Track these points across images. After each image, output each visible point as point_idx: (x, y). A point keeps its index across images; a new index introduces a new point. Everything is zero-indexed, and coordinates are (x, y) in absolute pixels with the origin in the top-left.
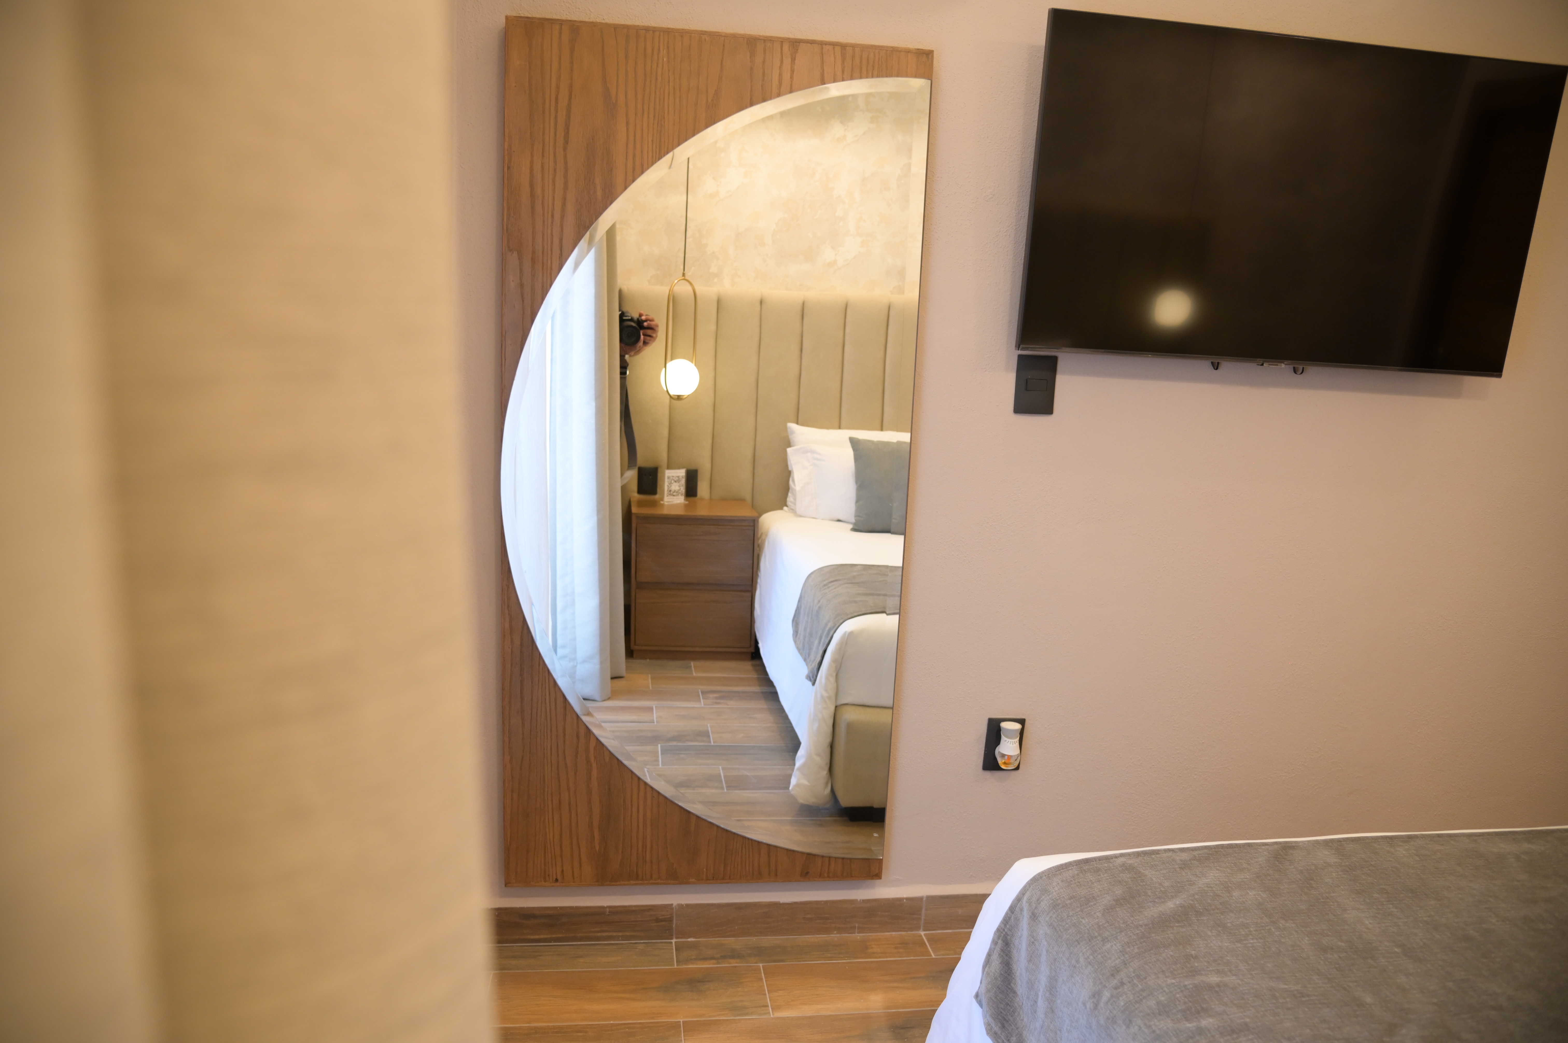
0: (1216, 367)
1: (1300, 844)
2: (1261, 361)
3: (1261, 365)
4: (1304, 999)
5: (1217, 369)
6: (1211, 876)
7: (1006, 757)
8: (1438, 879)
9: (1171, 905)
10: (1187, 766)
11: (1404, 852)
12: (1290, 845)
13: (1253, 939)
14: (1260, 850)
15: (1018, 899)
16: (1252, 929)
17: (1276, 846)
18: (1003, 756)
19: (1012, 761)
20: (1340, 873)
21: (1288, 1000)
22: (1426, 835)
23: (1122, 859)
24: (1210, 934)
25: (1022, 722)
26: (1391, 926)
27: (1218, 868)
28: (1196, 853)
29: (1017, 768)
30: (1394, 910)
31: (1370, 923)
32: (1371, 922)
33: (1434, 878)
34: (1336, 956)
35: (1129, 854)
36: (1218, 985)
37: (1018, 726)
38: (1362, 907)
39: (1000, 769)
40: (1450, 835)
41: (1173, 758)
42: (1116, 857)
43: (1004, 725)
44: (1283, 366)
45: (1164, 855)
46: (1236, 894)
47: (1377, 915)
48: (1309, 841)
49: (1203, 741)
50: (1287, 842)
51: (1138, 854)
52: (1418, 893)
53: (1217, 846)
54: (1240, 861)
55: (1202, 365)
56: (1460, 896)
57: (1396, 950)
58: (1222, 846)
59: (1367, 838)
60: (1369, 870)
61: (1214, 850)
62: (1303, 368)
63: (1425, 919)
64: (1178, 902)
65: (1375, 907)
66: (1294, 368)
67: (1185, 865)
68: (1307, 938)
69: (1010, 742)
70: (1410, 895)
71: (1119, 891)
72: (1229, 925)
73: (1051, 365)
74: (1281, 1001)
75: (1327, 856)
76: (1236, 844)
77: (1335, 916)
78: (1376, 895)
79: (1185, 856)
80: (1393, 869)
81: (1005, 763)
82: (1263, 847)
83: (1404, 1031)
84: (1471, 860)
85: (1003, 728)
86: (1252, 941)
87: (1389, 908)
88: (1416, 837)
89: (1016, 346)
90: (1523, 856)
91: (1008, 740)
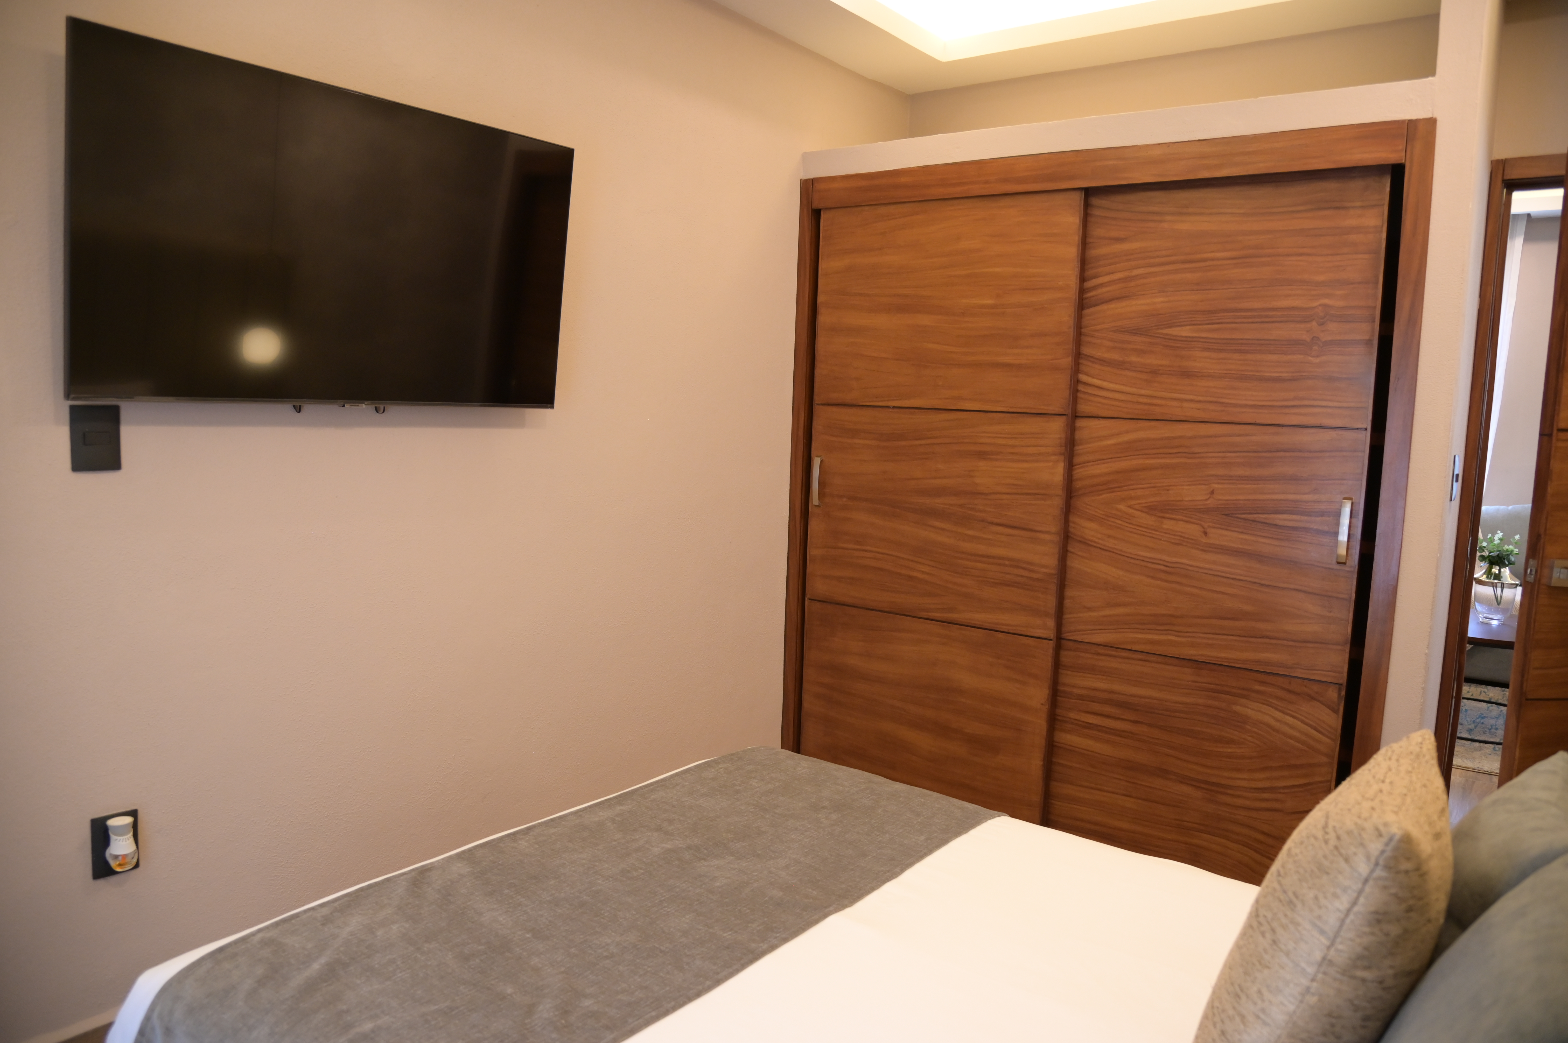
0: (298, 410)
1: (436, 864)
2: (342, 402)
3: (343, 406)
4: (454, 1013)
5: (299, 412)
6: (355, 922)
7: (120, 858)
8: (555, 859)
9: (316, 966)
10: (326, 813)
11: (525, 844)
12: (427, 867)
13: (401, 972)
14: (399, 882)
15: (148, 1018)
16: (399, 963)
17: (413, 873)
18: (116, 857)
19: (128, 860)
20: (474, 881)
21: (440, 1019)
22: (541, 822)
23: (260, 935)
24: (358, 982)
25: (134, 813)
26: (521, 916)
27: (360, 912)
28: (336, 904)
29: (137, 866)
30: (522, 900)
31: (504, 919)
32: (504, 917)
33: (552, 859)
34: (477, 961)
35: (267, 928)
36: (373, 1031)
37: (129, 820)
38: (495, 906)
39: (115, 873)
40: (560, 817)
41: (311, 808)
42: (253, 934)
43: (111, 823)
44: (364, 406)
45: (304, 916)
46: (380, 933)
47: (509, 909)
48: (443, 859)
49: (339, 785)
50: (423, 866)
51: (277, 924)
52: (541, 878)
53: (357, 891)
54: (381, 898)
55: (284, 409)
56: (573, 869)
57: (528, 935)
58: (362, 889)
59: (493, 840)
60: (498, 870)
61: (354, 895)
62: (384, 407)
63: (548, 899)
64: (323, 960)
65: (506, 903)
66: (376, 408)
67: (327, 920)
68: (450, 953)
69: (121, 840)
70: (534, 881)
71: (260, 971)
72: (377, 966)
73: (113, 416)
74: (433, 1023)
75: (461, 868)
76: (376, 883)
77: (473, 923)
78: (506, 891)
79: (325, 911)
80: (518, 862)
81: (120, 865)
82: (402, 878)
83: (541, 1007)
84: (579, 834)
85: (111, 826)
86: (400, 975)
87: (518, 900)
88: (534, 826)
89: (65, 396)
90: (617, 818)
91: (119, 838)
